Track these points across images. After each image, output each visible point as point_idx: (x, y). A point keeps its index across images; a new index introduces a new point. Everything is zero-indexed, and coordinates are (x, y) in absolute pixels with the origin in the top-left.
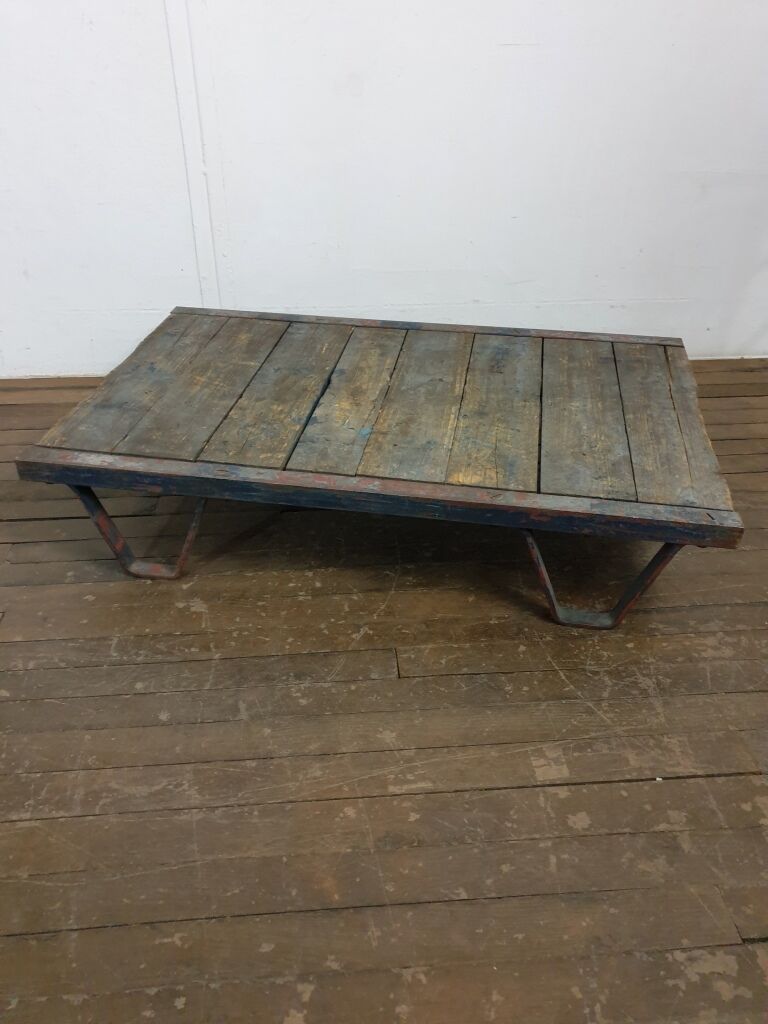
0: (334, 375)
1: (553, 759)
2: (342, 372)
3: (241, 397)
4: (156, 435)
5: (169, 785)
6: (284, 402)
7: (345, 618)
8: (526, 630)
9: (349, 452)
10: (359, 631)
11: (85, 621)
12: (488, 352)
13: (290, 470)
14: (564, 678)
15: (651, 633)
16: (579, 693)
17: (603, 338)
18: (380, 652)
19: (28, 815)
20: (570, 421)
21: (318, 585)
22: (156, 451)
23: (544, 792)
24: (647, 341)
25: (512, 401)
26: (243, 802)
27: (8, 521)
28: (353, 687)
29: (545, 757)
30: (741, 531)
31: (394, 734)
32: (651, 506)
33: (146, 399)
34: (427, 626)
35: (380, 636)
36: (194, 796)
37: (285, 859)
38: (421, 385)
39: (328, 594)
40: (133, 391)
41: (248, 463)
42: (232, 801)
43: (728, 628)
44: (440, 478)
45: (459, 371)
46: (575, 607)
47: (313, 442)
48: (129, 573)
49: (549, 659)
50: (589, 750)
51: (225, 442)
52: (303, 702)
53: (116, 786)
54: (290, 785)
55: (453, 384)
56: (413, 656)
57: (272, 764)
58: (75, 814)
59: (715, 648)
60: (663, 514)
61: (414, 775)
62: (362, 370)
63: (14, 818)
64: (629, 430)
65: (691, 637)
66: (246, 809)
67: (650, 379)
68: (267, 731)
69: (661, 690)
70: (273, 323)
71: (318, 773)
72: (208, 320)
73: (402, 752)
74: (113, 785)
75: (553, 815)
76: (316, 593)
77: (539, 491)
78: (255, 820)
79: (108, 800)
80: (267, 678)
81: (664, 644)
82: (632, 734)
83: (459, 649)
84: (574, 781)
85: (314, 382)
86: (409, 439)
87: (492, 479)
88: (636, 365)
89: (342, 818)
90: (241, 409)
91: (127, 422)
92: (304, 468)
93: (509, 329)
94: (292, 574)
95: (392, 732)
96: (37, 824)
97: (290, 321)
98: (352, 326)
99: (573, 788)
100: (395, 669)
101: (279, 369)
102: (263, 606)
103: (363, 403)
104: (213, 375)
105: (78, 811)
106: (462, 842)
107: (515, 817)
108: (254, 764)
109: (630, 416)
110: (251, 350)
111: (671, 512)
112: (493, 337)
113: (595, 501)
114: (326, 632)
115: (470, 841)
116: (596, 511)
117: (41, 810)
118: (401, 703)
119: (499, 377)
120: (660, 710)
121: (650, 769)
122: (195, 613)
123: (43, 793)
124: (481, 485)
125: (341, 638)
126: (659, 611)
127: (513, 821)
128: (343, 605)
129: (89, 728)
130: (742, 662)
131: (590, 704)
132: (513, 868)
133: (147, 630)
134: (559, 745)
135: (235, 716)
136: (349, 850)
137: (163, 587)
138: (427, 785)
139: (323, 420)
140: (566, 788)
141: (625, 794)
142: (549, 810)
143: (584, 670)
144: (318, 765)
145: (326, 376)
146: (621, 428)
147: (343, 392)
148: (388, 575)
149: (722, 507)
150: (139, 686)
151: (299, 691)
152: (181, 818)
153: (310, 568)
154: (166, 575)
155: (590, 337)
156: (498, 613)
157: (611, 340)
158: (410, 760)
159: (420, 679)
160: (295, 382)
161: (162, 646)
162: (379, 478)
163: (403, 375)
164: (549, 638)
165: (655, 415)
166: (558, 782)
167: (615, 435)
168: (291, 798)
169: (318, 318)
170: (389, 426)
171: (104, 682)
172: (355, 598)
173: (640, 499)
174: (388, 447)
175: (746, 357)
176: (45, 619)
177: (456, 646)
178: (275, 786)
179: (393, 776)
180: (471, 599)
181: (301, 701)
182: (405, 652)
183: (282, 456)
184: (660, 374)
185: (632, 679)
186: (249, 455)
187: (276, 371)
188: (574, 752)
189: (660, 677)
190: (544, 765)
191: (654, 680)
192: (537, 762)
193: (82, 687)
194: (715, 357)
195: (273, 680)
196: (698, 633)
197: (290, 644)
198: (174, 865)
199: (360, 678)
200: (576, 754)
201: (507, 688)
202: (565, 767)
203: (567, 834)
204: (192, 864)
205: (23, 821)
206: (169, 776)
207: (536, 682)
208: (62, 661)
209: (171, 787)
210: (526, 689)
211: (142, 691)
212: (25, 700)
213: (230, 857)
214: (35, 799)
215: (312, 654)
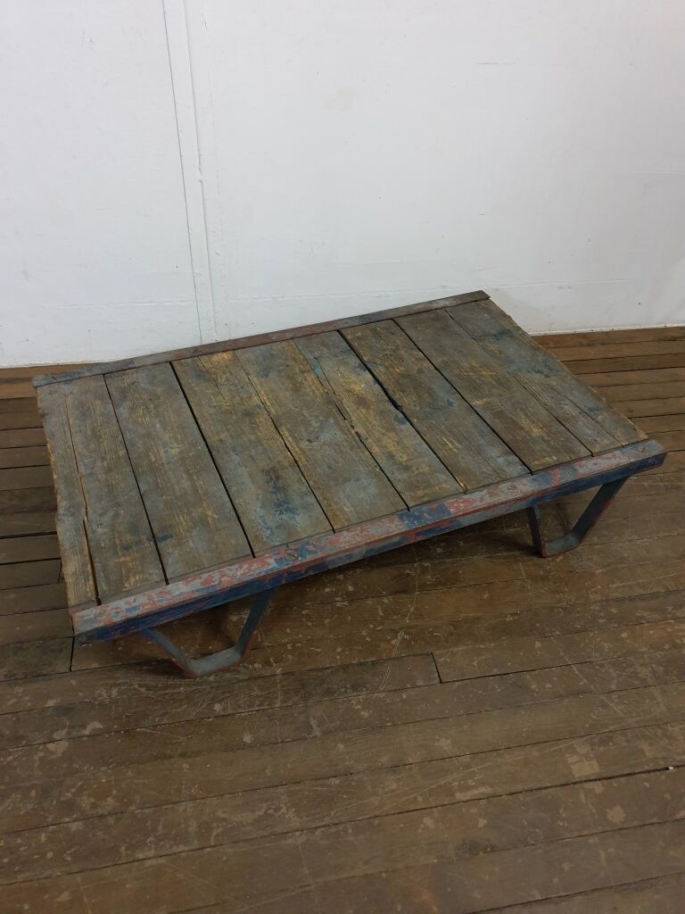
1: (583, 755)
5: (269, 809)
7: (382, 624)
8: (538, 625)
10: (397, 637)
14: (577, 672)
15: (639, 621)
16: (592, 687)
18: (420, 658)
19: (151, 853)
21: (351, 588)
23: (583, 789)
26: (336, 821)
28: (404, 696)
29: (577, 753)
31: (449, 741)
34: (455, 627)
35: (416, 641)
36: (293, 819)
37: (384, 875)
39: (362, 599)
42: (327, 821)
49: (562, 654)
50: (611, 744)
53: (223, 816)
54: (373, 799)
56: (449, 660)
57: (353, 780)
58: (192, 847)
63: (141, 856)
65: (671, 624)
66: (341, 828)
68: (341, 747)
69: (657, 678)
71: (394, 786)
73: (460, 759)
74: (220, 814)
75: (594, 811)
76: (351, 598)
78: (351, 838)
79: (220, 830)
80: (329, 692)
81: (652, 632)
82: (642, 724)
83: (487, 649)
84: (605, 776)
89: (423, 829)
94: (325, 578)
95: (447, 739)
96: (162, 861)
99: (605, 782)
100: (436, 675)
102: (307, 614)
105: (196, 844)
106: (526, 844)
107: (564, 815)
108: (336, 781)
114: (367, 639)
115: (532, 842)
117: (162, 846)
118: (449, 709)
120: (659, 699)
121: (664, 759)
123: (160, 828)
125: (383, 645)
126: (641, 597)
127: (562, 820)
128: (377, 609)
129: (183, 755)
131: (602, 697)
132: (572, 866)
134: (587, 740)
135: (310, 733)
136: (436, 861)
138: (487, 790)
140: (599, 782)
141: (647, 785)
142: (590, 806)
143: (592, 663)
144: (391, 778)
148: (409, 574)
151: (359, 703)
152: (287, 842)
156: (512, 610)
158: (467, 767)
159: (460, 683)
164: (557, 633)
166: (592, 778)
168: (377, 813)
171: (185, 706)
172: (386, 601)
175: (668, 326)
177: (482, 646)
178: (360, 802)
179: (457, 783)
180: (485, 596)
181: (362, 713)
182: (441, 655)
185: (632, 670)
188: (600, 746)
189: (654, 666)
190: (578, 762)
191: (650, 669)
192: (571, 759)
193: (166, 713)
194: (643, 327)
195: (334, 693)
196: (676, 619)
197: (339, 654)
198: (293, 891)
199: (409, 686)
200: (601, 749)
201: (534, 687)
202: (594, 763)
203: (609, 829)
204: (308, 888)
205: (149, 859)
206: (266, 801)
207: (555, 679)
208: (140, 686)
209: (271, 811)
210: (548, 686)
211: (222, 713)
212: (119, 732)
213: (337, 877)
214: (155, 836)
215: (361, 664)
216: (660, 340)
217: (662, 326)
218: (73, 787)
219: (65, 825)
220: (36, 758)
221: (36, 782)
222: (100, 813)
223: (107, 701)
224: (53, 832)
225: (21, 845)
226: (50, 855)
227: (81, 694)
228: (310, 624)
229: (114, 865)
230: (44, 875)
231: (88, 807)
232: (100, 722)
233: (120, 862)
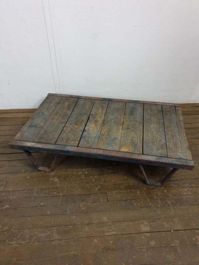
0: (90, 116)
1: (146, 225)
2: (92, 115)
3: (66, 123)
4: (45, 136)
5: (50, 233)
6: (78, 125)
7: (93, 183)
8: (139, 186)
9: (94, 141)
10: (97, 187)
11: (28, 184)
12: (130, 108)
13: (79, 147)
14: (149, 201)
15: (171, 187)
16: (152, 205)
17: (159, 104)
18: (102, 194)
19: (15, 243)
20: (151, 131)
21: (86, 173)
22: (45, 141)
23: (144, 235)
24: (171, 105)
25: (136, 125)
26: (69, 238)
27: (7, 154)
28: (96, 204)
29: (144, 224)
30: (194, 167)
31: (106, 218)
32: (171, 159)
33: (42, 124)
34: (115, 186)
35: (102, 189)
36: (56, 236)
37: (79, 255)
38: (112, 119)
39: (89, 176)
40: (38, 121)
41: (68, 145)
42: (66, 238)
43: (190, 186)
44: (118, 149)
45: (122, 114)
46: (152, 180)
47: (85, 138)
48: (38, 170)
49: (145, 195)
50: (155, 222)
51: (63, 138)
52: (83, 208)
54: (80, 233)
55: (121, 119)
56: (111, 195)
57: (76, 227)
58: (27, 242)
59: (187, 192)
60: (175, 162)
61: (111, 230)
62: (97, 114)
63: (12, 243)
64: (166, 134)
65: (180, 188)
66: (70, 240)
67: (172, 117)
68: (74, 217)
69: (173, 204)
70: (74, 99)
71: (87, 229)
72: (57, 98)
73: (108, 223)
74: (36, 233)
75: (146, 241)
76: (86, 176)
77: (143, 154)
78: (72, 243)
79: (35, 238)
80: (74, 202)
81: (174, 191)
82: (166, 217)
83: (123, 192)
84: (151, 231)
85: (85, 118)
86: (110, 137)
87: (131, 150)
88: (168, 113)
89: (93, 243)
90: (66, 127)
91: (37, 132)
92: (83, 146)
93: (135, 101)
94: (80, 170)
95: (106, 217)
96: (17, 245)
97: (78, 98)
98: (95, 100)
99: (151, 233)
100: (106, 199)
101: (76, 114)
102: (72, 180)
103: (98, 125)
104: (59, 116)
105: (28, 241)
106: (123, 249)
108: (71, 227)
109: (166, 130)
110: (69, 108)
111: (176, 161)
112: (131, 103)
113: (157, 157)
114: (88, 187)
115: (125, 249)
116: (157, 160)
117: (18, 241)
118: (108, 209)
119: (132, 116)
120: (173, 210)
121: (170, 228)
122: (55, 182)
123: (19, 236)
124: (128, 152)
125: (93, 190)
126: (173, 180)
127: (136, 243)
128: (93, 179)
129: (30, 216)
130: (193, 196)
131: (155, 209)
132: (136, 257)
133: (43, 187)
134: (148, 221)
135: (66, 213)
136: (95, 252)
137: (47, 174)
138: (114, 233)
139: (88, 131)
140: (149, 233)
141: (164, 235)
142: (145, 240)
143: (154, 198)
144: (87, 227)
145: (88, 116)
146: (164, 133)
147: (93, 121)
148: (104, 170)
149: (189, 159)
150: (42, 204)
151: (82, 205)
152: (53, 243)
153: (84, 168)
154: (48, 171)
155: (156, 103)
156: (132, 182)
157: (161, 104)
158: (110, 225)
159: (113, 202)
160: (80, 118)
161: (47, 192)
162: (102, 149)
163: (108, 116)
164: (145, 189)
165: (172, 129)
166: (147, 232)
167: (162, 136)
168: (81, 237)
169: (86, 97)
170: (105, 132)
171: (33, 203)
172: (96, 177)
173: (168, 157)
174: (104, 139)
176: (17, 184)
177: (122, 192)
178: (77, 233)
180: (126, 177)
182: (109, 193)
183: (77, 142)
184: (174, 116)
185: (166, 201)
186: (69, 142)
187: (75, 114)
188: (151, 223)
189: (173, 201)
190: (144, 227)
191: (171, 201)
192: (142, 226)
193: (28, 204)
194: (188, 103)
195: (76, 202)
196: (182, 187)
197: (79, 191)
198: (52, 257)
199: (98, 201)
200: (152, 223)
201: (135, 204)
202: (149, 227)
203: (149, 247)
204: (56, 257)
205: (14, 244)
206: (50, 231)
207: (142, 202)
208: (22, 196)
209: (51, 234)
210: (139, 204)
211: (43, 205)
212: (13, 208)
213: (66, 254)
214: (17, 238)
215: (85, 194)
216: (193, 107)
217: (194, 103)
222: (3, 230)
227: (5, 197)
228: (73, 182)
229: (4, 245)
232: (9, 205)
233: (6, 244)
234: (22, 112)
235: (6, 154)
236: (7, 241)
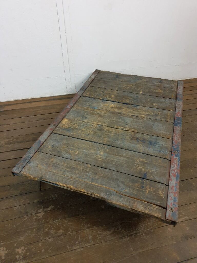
5: (115, 229)
8: (190, 165)
19: (78, 247)
26: (139, 232)
36: (124, 232)
37: (159, 248)
42: (135, 232)
54: (149, 223)
61: (182, 215)
63: (75, 248)
78: (145, 237)
79: (100, 238)
89: (168, 232)
96: (82, 249)
105: (92, 243)
117: (81, 245)
123: (79, 238)
129: (83, 214)
136: (175, 242)
138: (187, 218)
152: (124, 240)
168: (152, 228)
178: (145, 225)
193: (75, 201)
198: (129, 256)
201: (194, 183)
204: (134, 255)
205: (77, 249)
206: (114, 227)
211: (93, 199)
212: (60, 208)
213: (143, 251)
214: (78, 241)
218: (48, 227)
219: (47, 240)
220: (34, 218)
221: (35, 226)
222: (58, 235)
223: (54, 199)
224: (43, 242)
225: (33, 248)
226: (43, 250)
227: (45, 197)
229: (66, 252)
230: (42, 258)
231: (54, 233)
232: (53, 205)
233: (68, 251)
234: (28, 102)
235: (26, 149)
236: (68, 246)
